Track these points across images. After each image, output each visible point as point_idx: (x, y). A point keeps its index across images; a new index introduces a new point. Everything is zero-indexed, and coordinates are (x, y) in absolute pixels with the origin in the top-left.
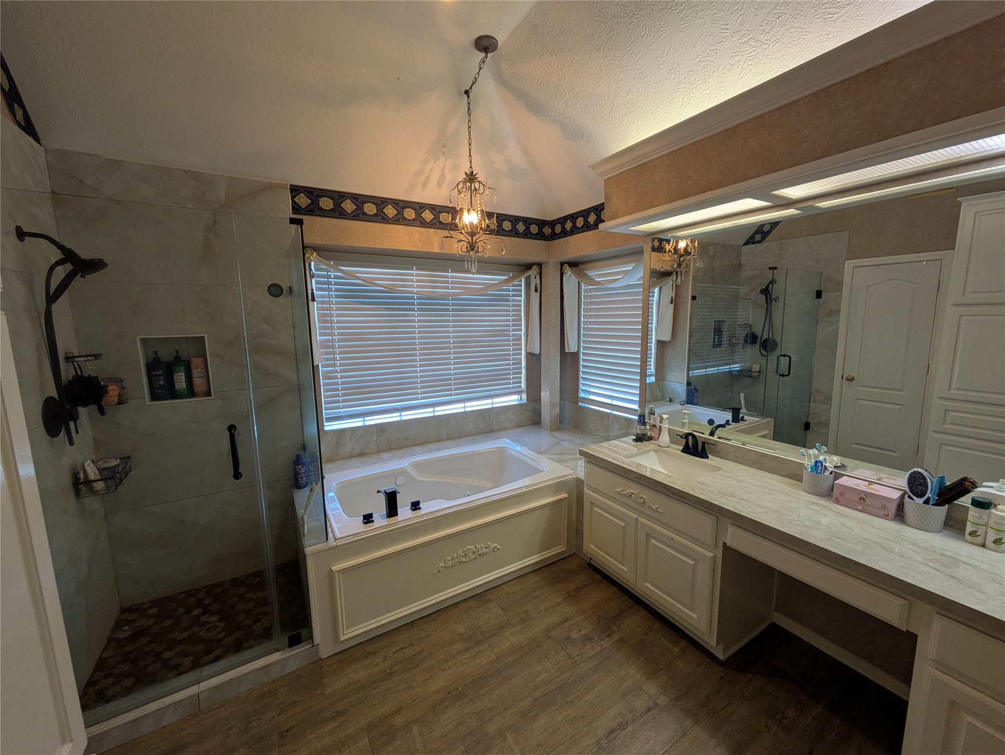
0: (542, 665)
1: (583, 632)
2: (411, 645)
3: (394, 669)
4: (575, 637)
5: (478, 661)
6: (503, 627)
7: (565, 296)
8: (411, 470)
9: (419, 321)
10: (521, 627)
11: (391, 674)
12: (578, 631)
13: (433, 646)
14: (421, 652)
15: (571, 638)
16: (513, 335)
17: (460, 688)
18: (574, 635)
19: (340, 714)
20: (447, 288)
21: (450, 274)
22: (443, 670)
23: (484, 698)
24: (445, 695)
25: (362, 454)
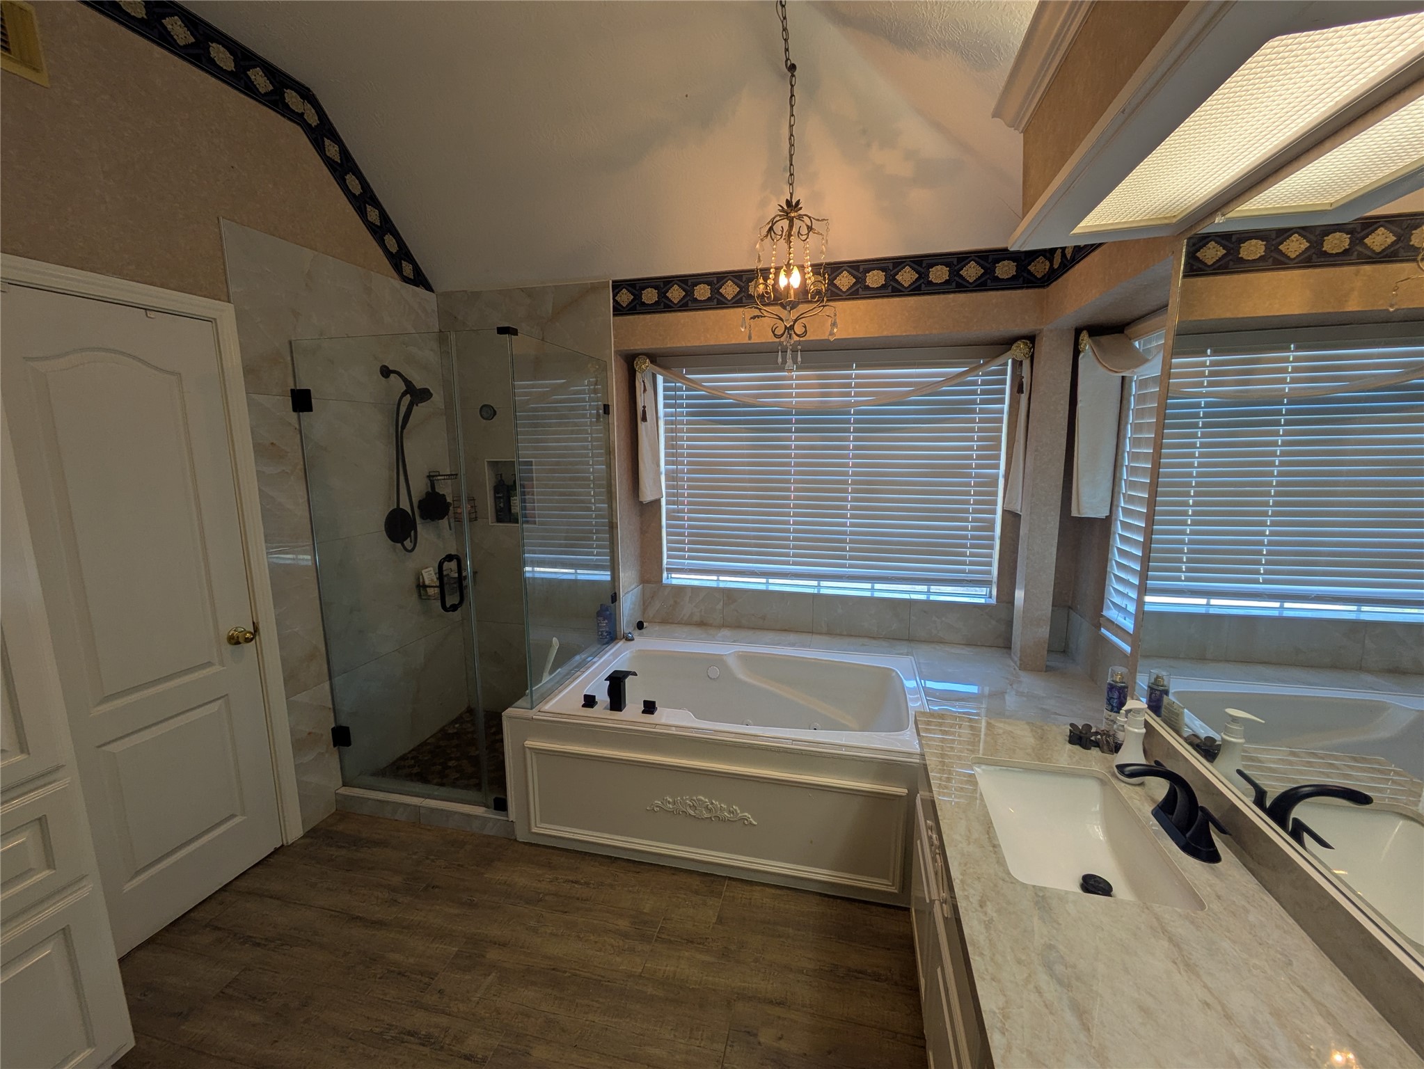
0: (675, 1036)
1: (783, 1045)
2: (587, 884)
3: (547, 898)
4: (762, 1040)
5: (618, 959)
6: (692, 942)
7: (1079, 398)
8: (733, 663)
9: (797, 448)
10: (712, 959)
11: (541, 900)
12: (779, 1035)
13: (602, 902)
14: (585, 900)
15: (755, 1035)
16: (977, 476)
17: (567, 974)
18: (766, 1037)
19: (472, 905)
20: (848, 394)
21: (854, 373)
22: (579, 937)
23: (573, 1010)
24: (549, 967)
25: (702, 624)
